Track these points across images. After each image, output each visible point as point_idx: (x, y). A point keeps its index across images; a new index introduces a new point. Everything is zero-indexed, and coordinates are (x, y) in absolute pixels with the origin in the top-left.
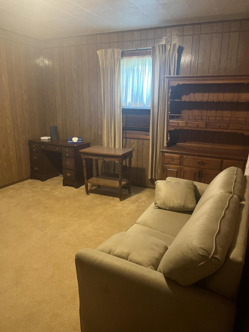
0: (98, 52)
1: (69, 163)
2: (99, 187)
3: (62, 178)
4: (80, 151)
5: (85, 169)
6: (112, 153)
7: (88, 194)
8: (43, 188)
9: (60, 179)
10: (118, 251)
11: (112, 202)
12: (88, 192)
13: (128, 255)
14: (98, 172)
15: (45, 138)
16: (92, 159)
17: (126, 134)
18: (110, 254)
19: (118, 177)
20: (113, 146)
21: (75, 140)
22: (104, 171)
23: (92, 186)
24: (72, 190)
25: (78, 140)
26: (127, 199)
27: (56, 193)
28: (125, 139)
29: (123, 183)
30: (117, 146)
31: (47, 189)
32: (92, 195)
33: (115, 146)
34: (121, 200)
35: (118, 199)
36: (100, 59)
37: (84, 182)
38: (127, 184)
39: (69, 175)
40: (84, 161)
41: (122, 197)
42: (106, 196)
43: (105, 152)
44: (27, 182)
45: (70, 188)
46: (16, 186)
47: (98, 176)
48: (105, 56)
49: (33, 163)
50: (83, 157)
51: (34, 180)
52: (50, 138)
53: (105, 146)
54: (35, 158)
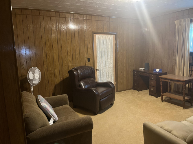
0: (176, 22)
1: (153, 83)
2: (171, 99)
3: (149, 91)
4: (159, 76)
5: (161, 87)
6: (182, 79)
7: (163, 102)
8: (138, 95)
9: (147, 91)
10: (166, 128)
11: (177, 109)
12: (162, 101)
13: (171, 131)
14: (170, 90)
15: (142, 69)
16: (167, 82)
17: (192, 68)
18: (161, 128)
19: (183, 94)
20: (182, 75)
21: (158, 70)
22: (175, 90)
23: (166, 98)
24: (154, 98)
25: (159, 71)
26: (188, 109)
27: (144, 98)
28: (190, 71)
29: (186, 98)
30: (185, 75)
31: (140, 96)
32: (165, 103)
33: (183, 75)
34: (184, 109)
35: (182, 108)
36: (176, 25)
37: (161, 94)
38: (190, 99)
39: (152, 89)
40: (161, 83)
41: (185, 107)
42: (174, 105)
43: (177, 78)
44: (130, 90)
45: (153, 97)
46: (125, 92)
47: (170, 92)
48: (180, 23)
49: (134, 81)
50: (161, 80)
51: (134, 90)
52: (144, 69)
53: (177, 75)
54: (136, 79)
